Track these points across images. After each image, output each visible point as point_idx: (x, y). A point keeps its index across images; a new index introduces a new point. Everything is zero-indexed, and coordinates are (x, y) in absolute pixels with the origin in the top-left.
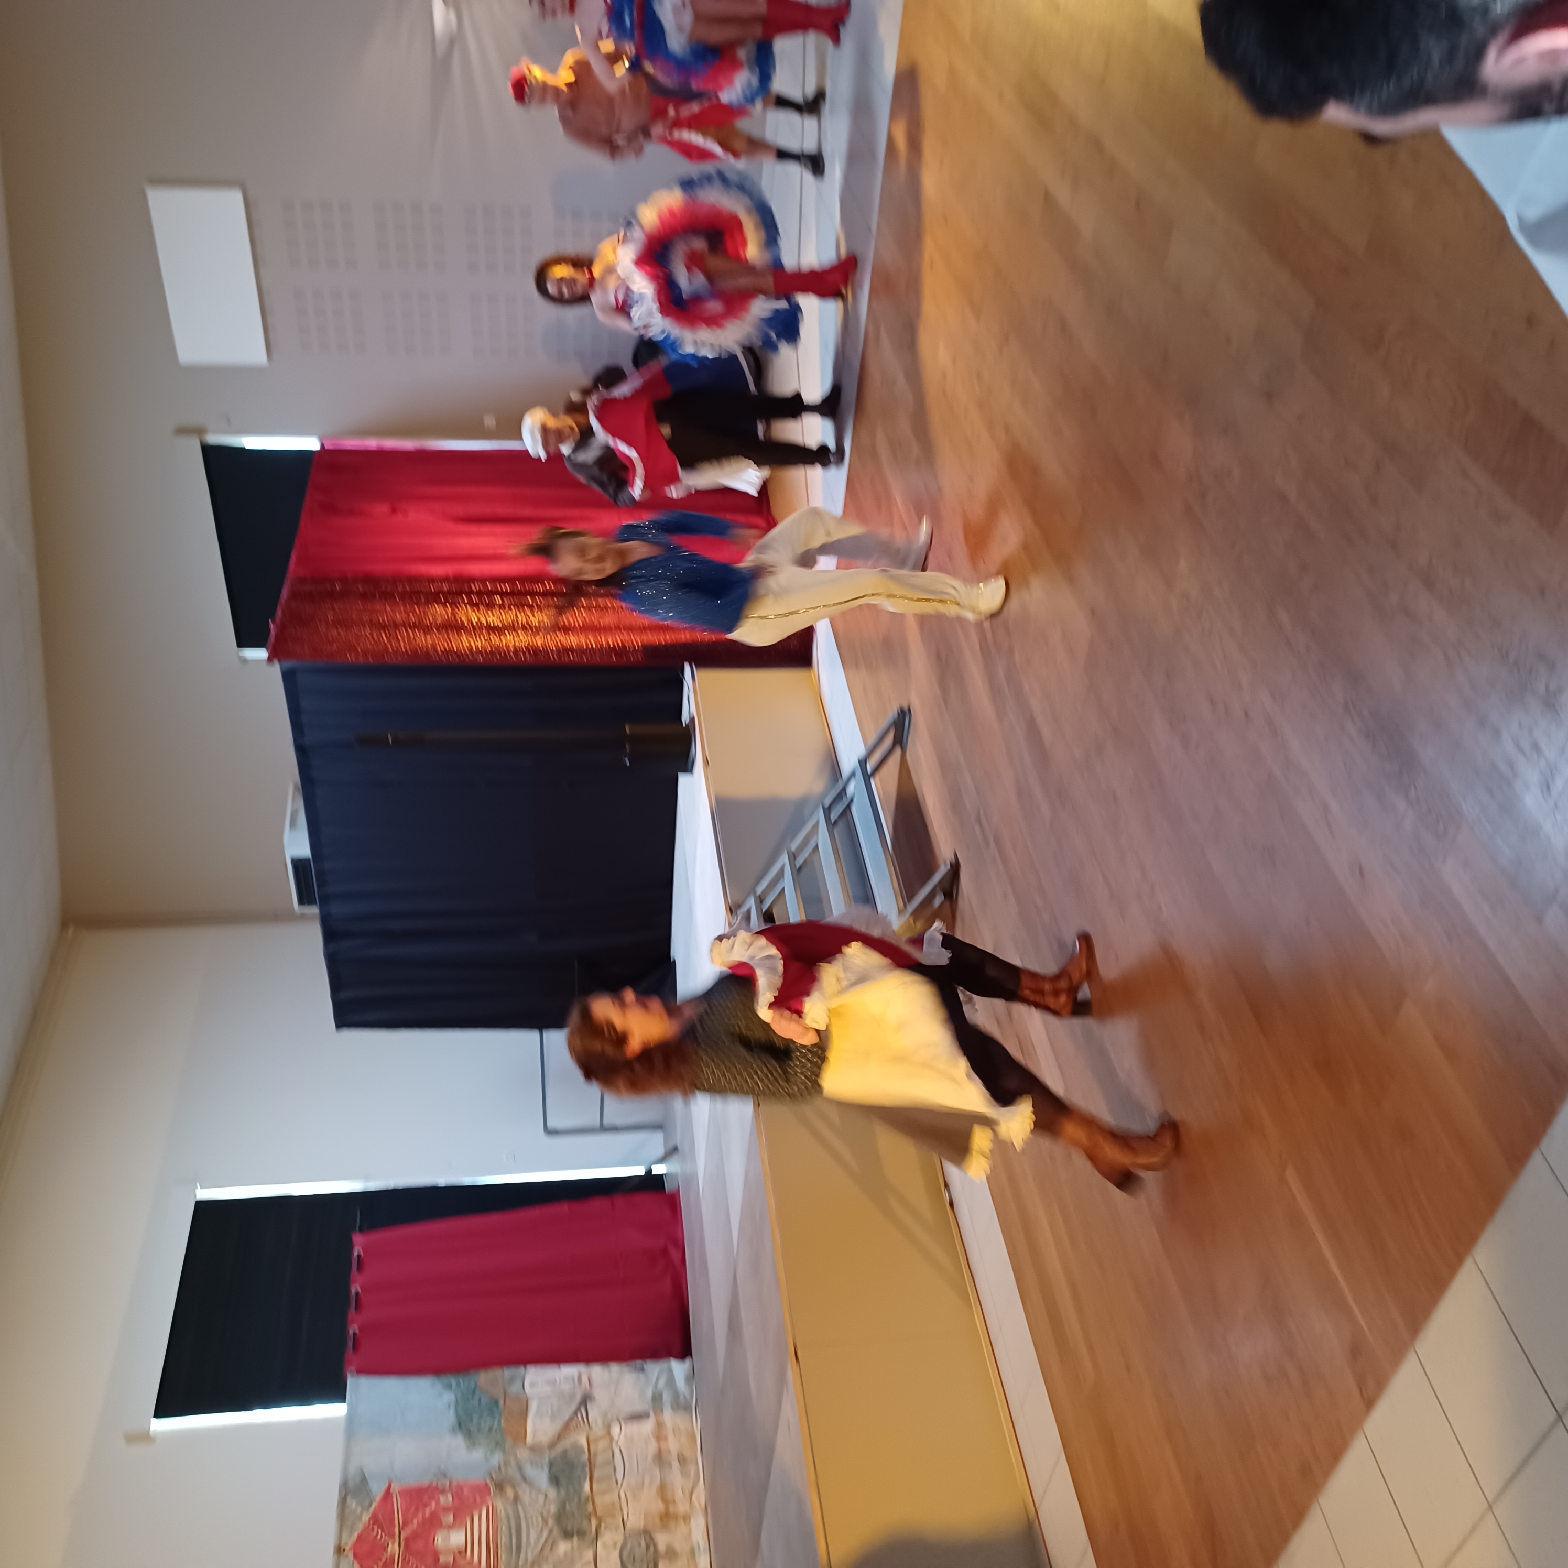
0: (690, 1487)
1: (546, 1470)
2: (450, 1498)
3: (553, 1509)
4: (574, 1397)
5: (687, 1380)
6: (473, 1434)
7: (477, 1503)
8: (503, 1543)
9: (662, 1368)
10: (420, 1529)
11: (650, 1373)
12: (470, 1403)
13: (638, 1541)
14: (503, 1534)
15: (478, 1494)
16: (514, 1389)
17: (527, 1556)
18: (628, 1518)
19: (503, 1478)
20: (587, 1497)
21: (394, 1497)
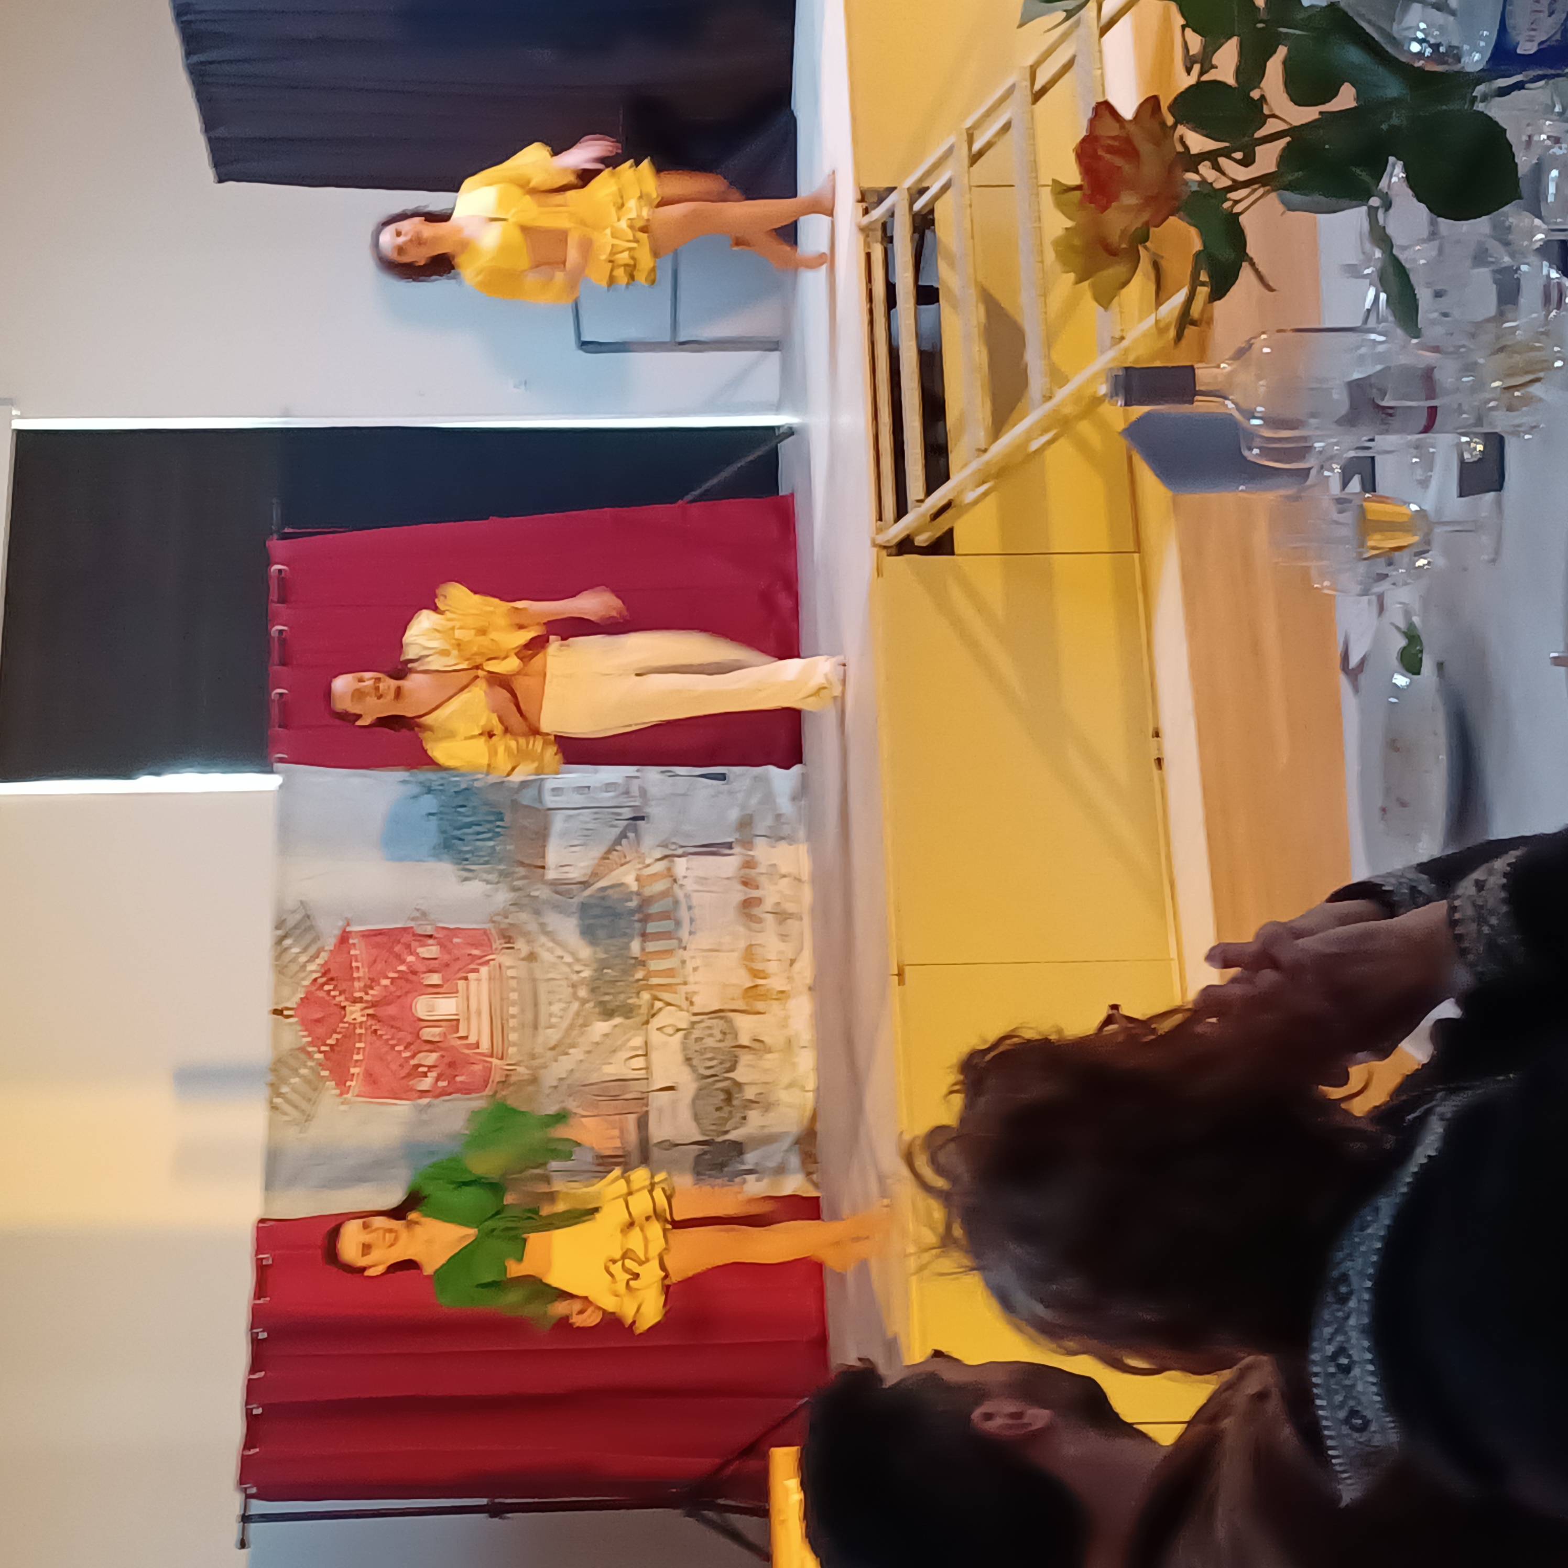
0: (791, 957)
1: (576, 918)
2: (434, 949)
3: (586, 973)
4: (619, 814)
5: (794, 798)
6: (467, 860)
7: (473, 958)
8: (513, 1016)
9: (756, 778)
10: (392, 989)
11: (736, 785)
12: (460, 814)
13: (709, 1028)
14: (513, 1004)
15: (475, 946)
16: (526, 798)
17: (548, 1037)
18: (696, 993)
19: (511, 925)
20: (636, 959)
21: (352, 941)
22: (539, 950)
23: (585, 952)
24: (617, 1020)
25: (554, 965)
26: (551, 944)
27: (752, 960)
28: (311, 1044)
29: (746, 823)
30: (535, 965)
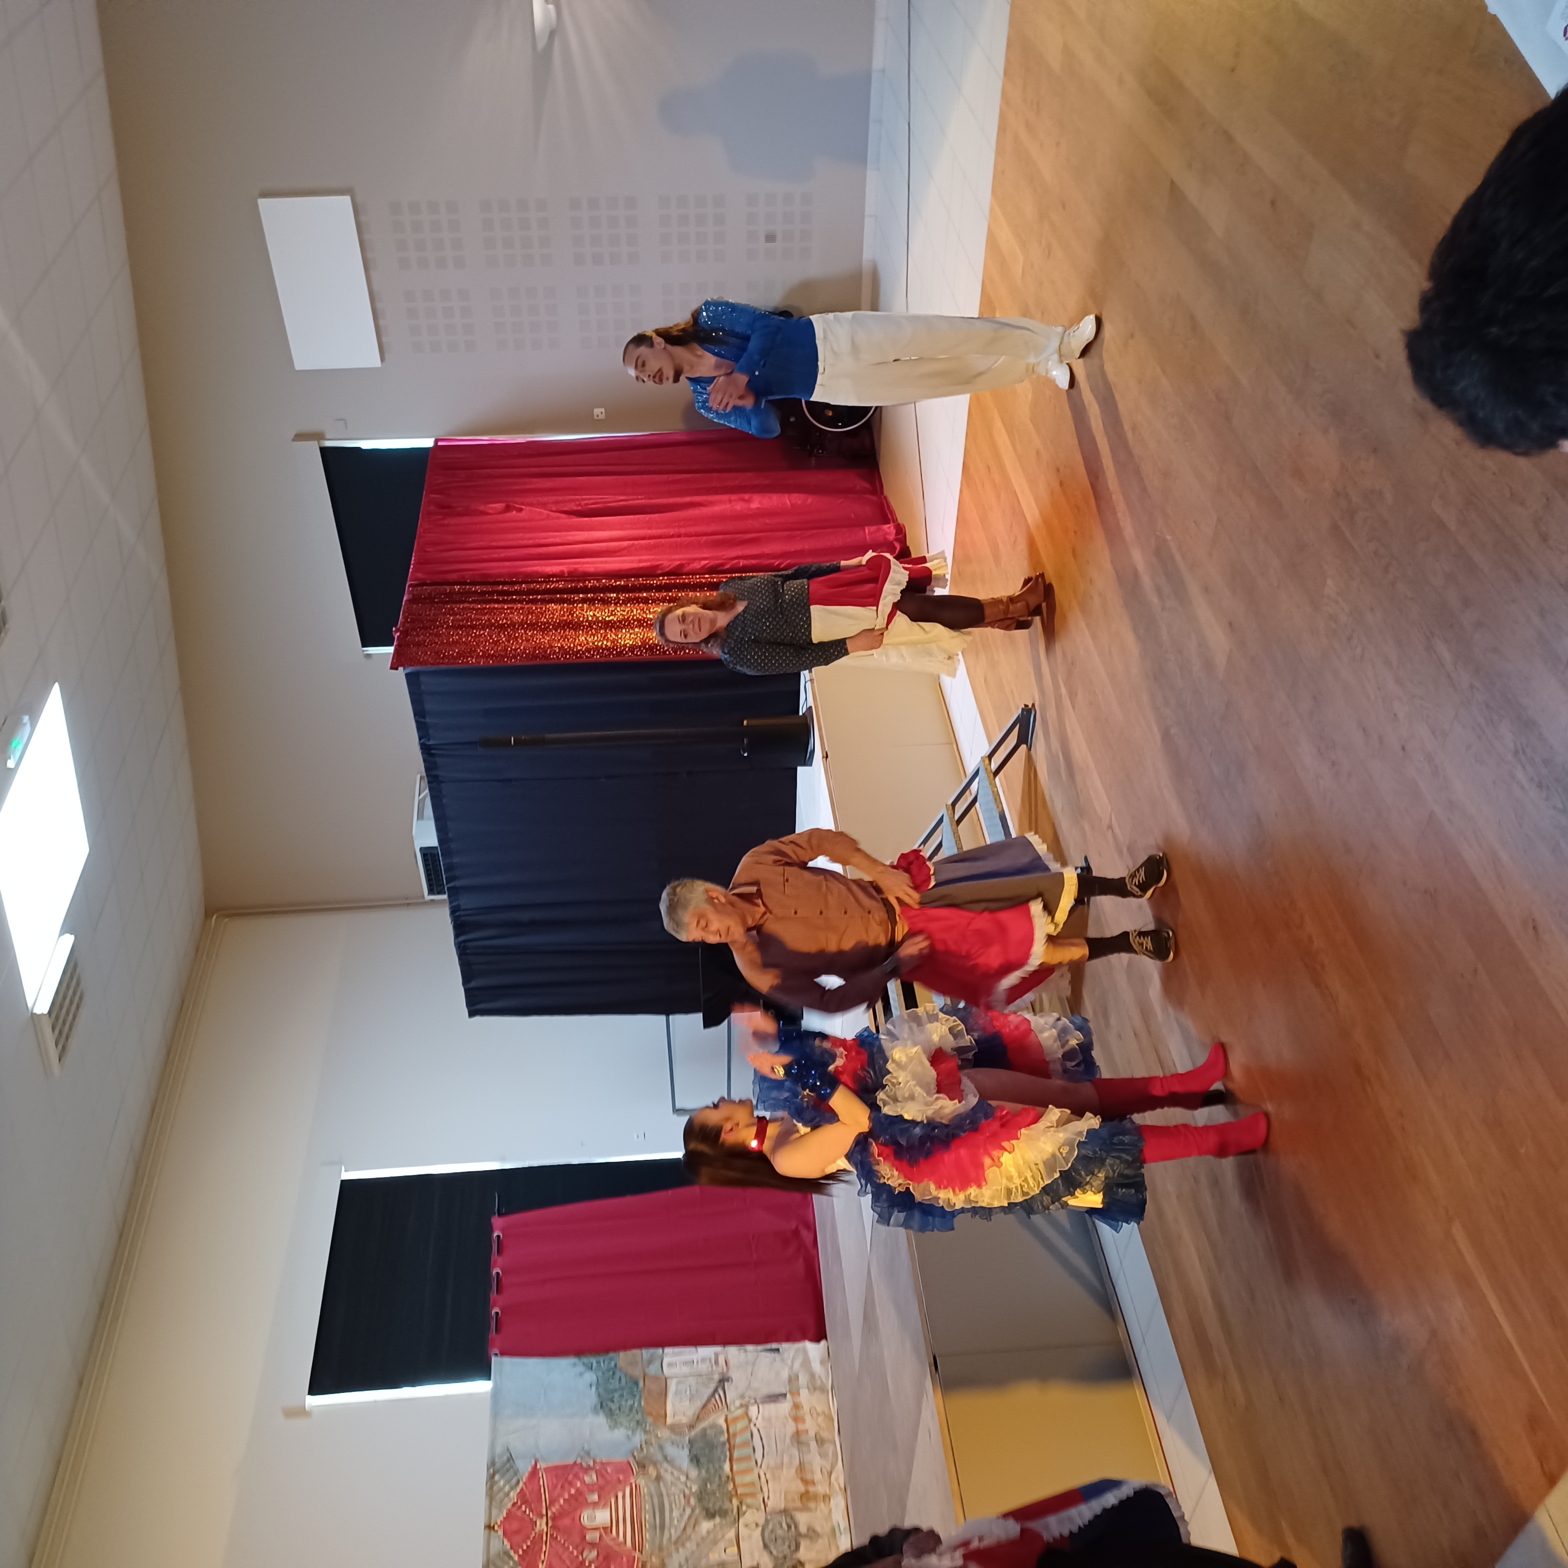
0: (829, 1470)
1: (686, 1451)
2: (594, 1476)
3: (695, 1488)
4: (713, 1377)
5: (823, 1362)
6: (615, 1414)
7: (620, 1481)
8: (646, 1518)
9: (798, 1350)
10: (566, 1507)
11: (785, 1355)
12: (611, 1383)
13: (779, 1522)
14: (646, 1511)
15: (622, 1473)
16: (653, 1370)
17: (670, 1535)
18: (768, 1498)
19: (645, 1457)
20: (728, 1477)
21: (541, 1475)
22: (662, 1473)
23: (694, 1473)
24: (718, 1519)
25: (673, 1483)
26: (670, 1469)
27: (805, 1473)
28: (511, 1549)
29: (793, 1380)
30: (661, 1484)
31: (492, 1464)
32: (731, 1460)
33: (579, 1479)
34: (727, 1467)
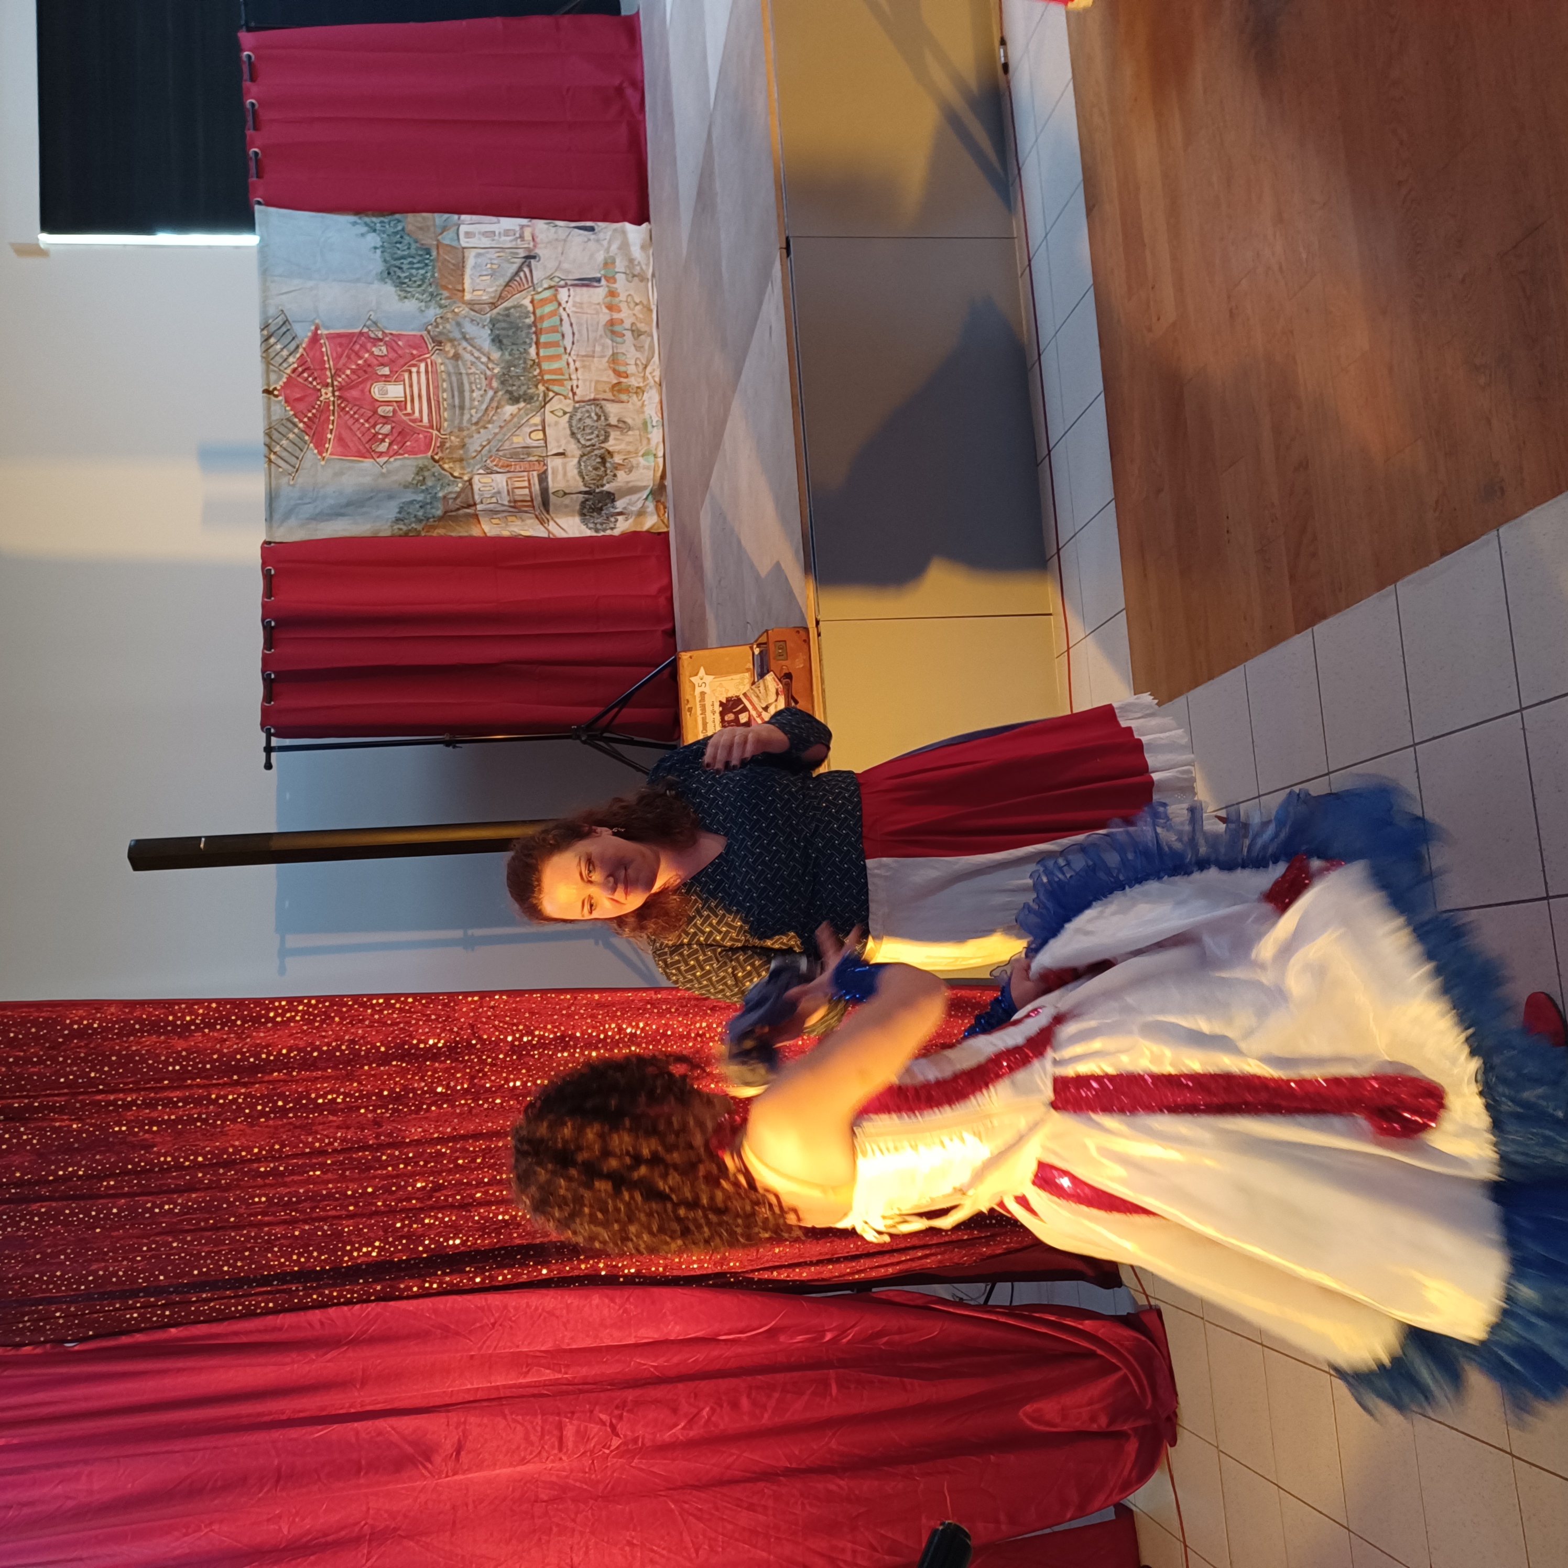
0: (644, 362)
1: (488, 330)
2: (384, 348)
3: (497, 370)
4: (517, 253)
5: (643, 247)
6: (405, 283)
7: (413, 357)
8: (445, 400)
9: (615, 230)
10: (354, 377)
11: (601, 235)
12: (398, 249)
13: (588, 411)
14: (444, 391)
15: (415, 348)
16: (447, 238)
17: (472, 416)
18: (577, 386)
19: (441, 333)
20: (534, 361)
21: (322, 341)
22: (461, 351)
23: (496, 355)
24: (522, 405)
25: (473, 364)
26: (469, 348)
27: (618, 364)
28: (295, 415)
29: (608, 263)
30: (460, 362)
31: (266, 326)
32: (537, 343)
33: (368, 351)
34: (533, 351)
